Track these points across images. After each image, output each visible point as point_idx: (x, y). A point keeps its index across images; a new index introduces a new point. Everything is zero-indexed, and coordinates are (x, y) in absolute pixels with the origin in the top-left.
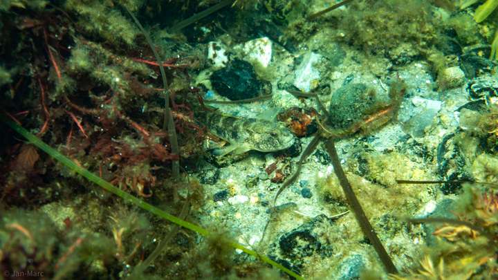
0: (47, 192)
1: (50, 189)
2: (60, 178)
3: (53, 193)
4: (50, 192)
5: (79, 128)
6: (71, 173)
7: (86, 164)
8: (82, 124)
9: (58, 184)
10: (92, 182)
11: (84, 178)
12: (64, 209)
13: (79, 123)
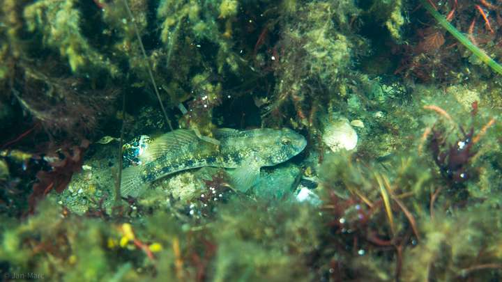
0: (459, 76)
1: (461, 74)
2: (469, 65)
3: (464, 77)
4: (461, 76)
5: (485, 21)
6: (479, 62)
7: (492, 55)
8: (488, 18)
9: (468, 70)
10: (497, 73)
11: (489, 67)
12: (469, 92)
13: (486, 16)
